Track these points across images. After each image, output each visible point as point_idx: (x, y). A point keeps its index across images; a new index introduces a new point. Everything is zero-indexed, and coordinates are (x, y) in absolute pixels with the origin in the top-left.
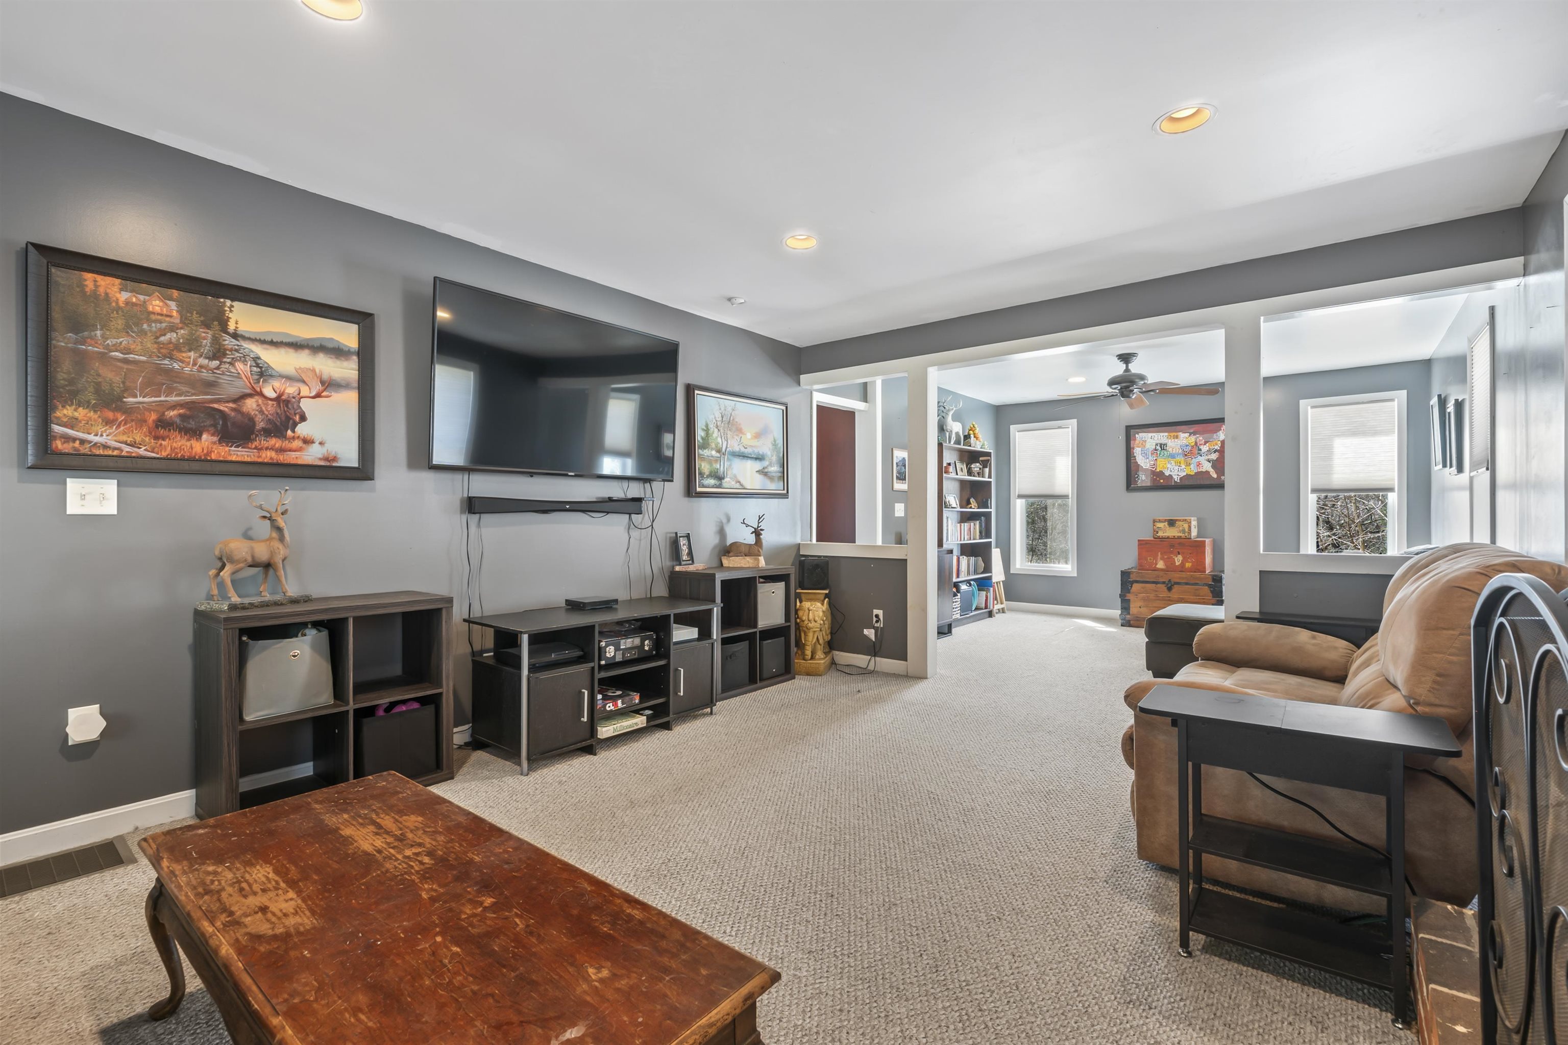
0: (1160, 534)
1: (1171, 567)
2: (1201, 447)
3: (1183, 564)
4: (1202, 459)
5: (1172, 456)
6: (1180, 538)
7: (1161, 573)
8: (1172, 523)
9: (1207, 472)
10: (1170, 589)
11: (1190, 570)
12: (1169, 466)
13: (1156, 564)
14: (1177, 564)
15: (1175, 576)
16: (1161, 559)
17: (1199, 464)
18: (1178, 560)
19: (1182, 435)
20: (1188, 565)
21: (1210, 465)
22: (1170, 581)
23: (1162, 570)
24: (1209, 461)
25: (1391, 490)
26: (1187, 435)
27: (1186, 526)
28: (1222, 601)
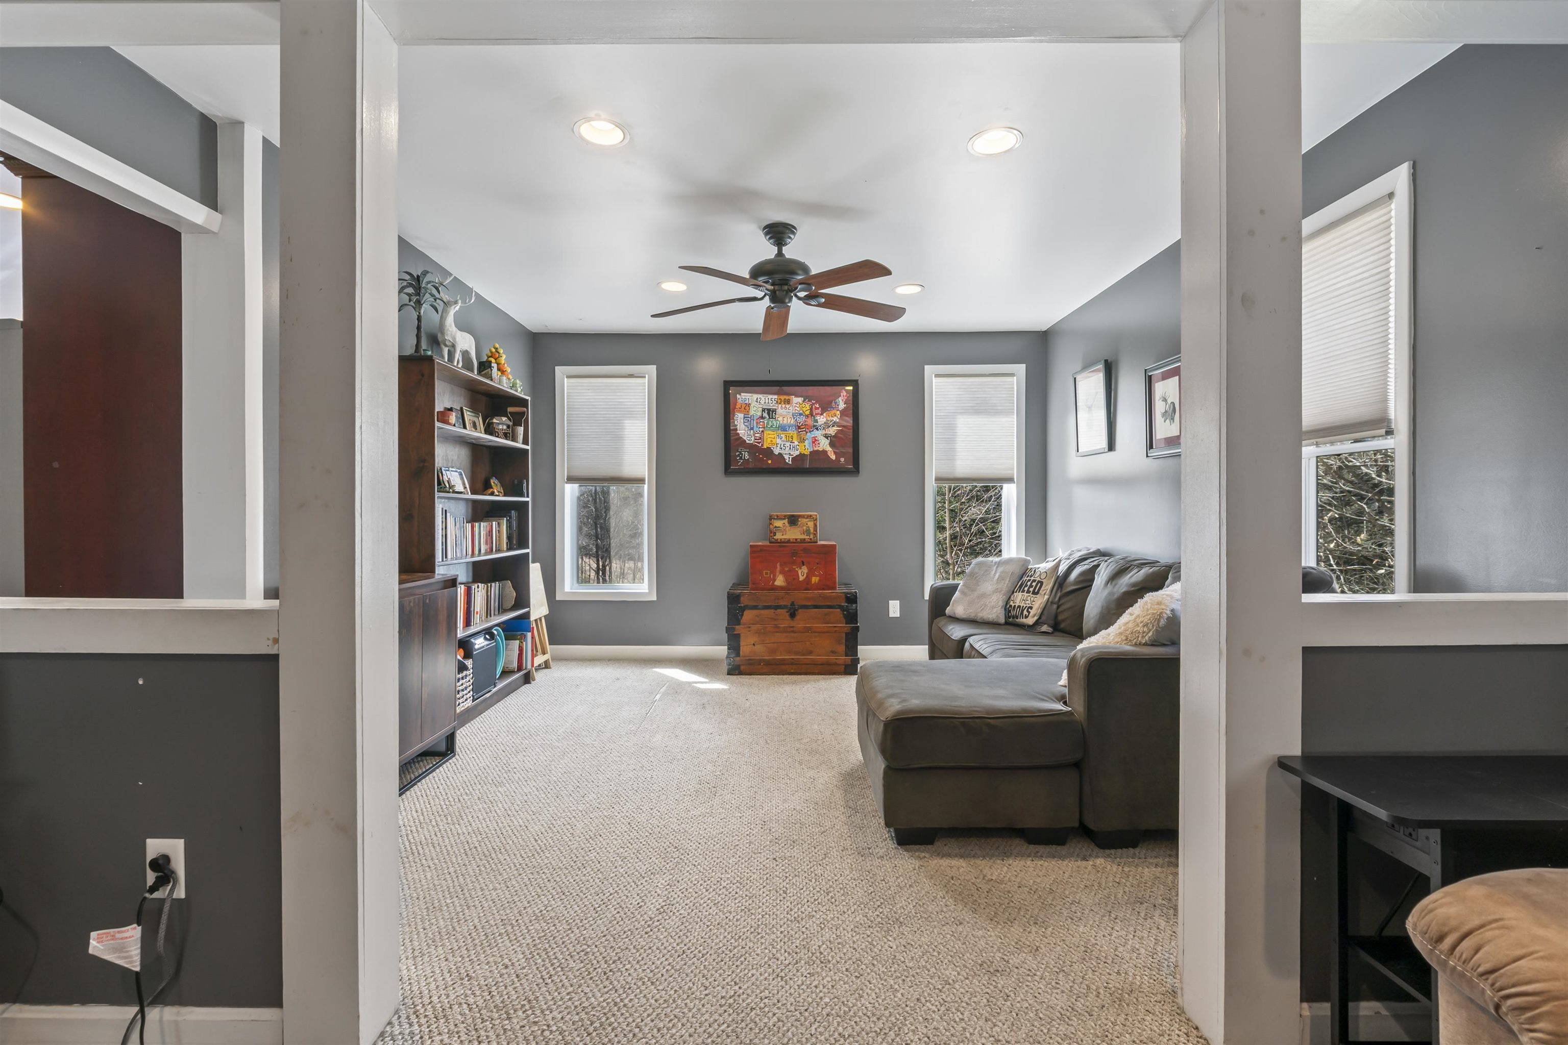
0: (779, 536)
1: (793, 584)
2: (818, 418)
3: (808, 578)
4: (818, 434)
5: (783, 428)
7: (782, 593)
8: (793, 520)
9: (824, 452)
10: (793, 615)
11: (818, 587)
12: (779, 441)
13: (774, 580)
14: (801, 578)
15: (800, 597)
16: (782, 572)
17: (815, 441)
18: (802, 573)
19: (796, 400)
20: (815, 580)
21: (827, 442)
22: (793, 604)
23: (781, 588)
24: (826, 436)
25: (1010, 480)
26: (800, 400)
27: (810, 524)
28: (857, 629)
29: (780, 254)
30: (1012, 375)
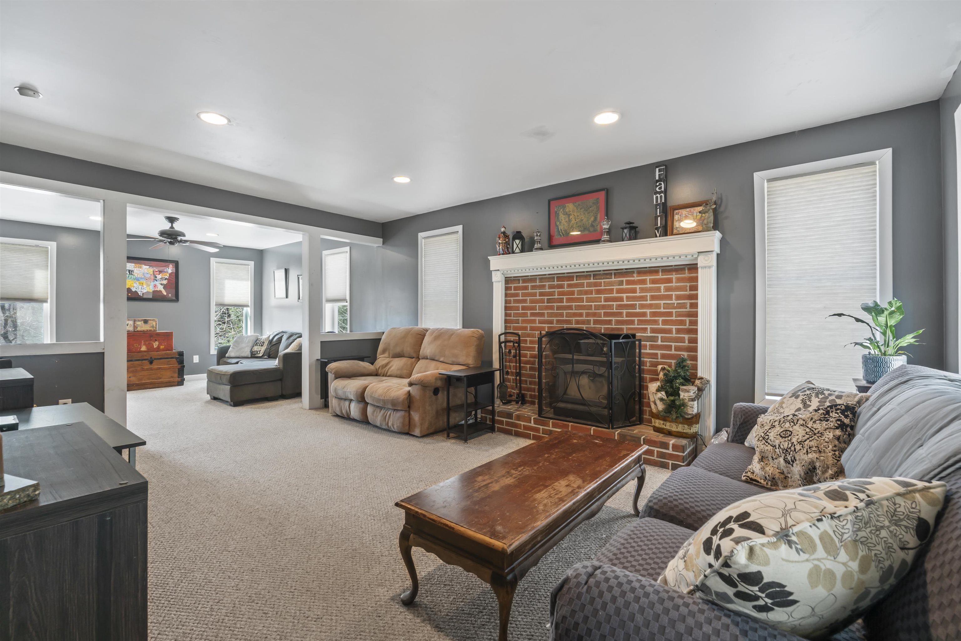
0: (139, 329)
1: (150, 349)
2: (157, 276)
3: (159, 347)
4: (158, 283)
5: (137, 279)
6: (151, 330)
7: (145, 353)
8: (146, 322)
9: (160, 291)
10: (151, 363)
11: (163, 350)
12: (135, 285)
13: (141, 348)
14: (155, 347)
15: (154, 354)
16: (145, 344)
17: (155, 286)
18: (156, 345)
19: (144, 267)
20: (162, 347)
21: (162, 287)
22: (151, 358)
23: (145, 351)
24: (162, 284)
25: (246, 306)
26: (147, 267)
27: (154, 323)
28: (184, 366)
29: (172, 227)
30: (248, 265)
